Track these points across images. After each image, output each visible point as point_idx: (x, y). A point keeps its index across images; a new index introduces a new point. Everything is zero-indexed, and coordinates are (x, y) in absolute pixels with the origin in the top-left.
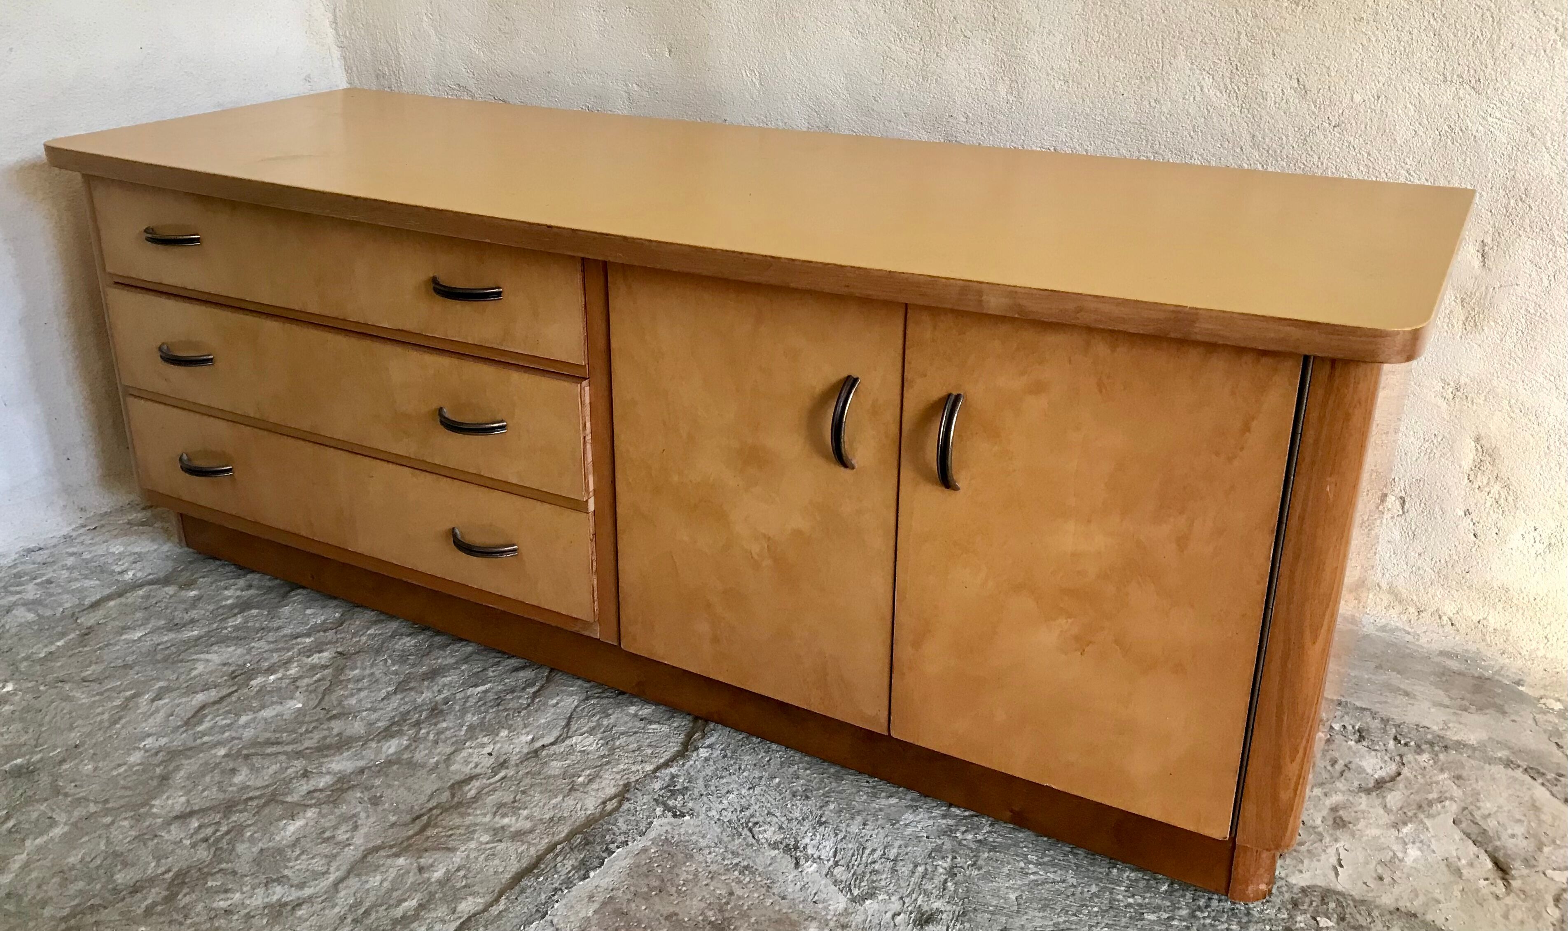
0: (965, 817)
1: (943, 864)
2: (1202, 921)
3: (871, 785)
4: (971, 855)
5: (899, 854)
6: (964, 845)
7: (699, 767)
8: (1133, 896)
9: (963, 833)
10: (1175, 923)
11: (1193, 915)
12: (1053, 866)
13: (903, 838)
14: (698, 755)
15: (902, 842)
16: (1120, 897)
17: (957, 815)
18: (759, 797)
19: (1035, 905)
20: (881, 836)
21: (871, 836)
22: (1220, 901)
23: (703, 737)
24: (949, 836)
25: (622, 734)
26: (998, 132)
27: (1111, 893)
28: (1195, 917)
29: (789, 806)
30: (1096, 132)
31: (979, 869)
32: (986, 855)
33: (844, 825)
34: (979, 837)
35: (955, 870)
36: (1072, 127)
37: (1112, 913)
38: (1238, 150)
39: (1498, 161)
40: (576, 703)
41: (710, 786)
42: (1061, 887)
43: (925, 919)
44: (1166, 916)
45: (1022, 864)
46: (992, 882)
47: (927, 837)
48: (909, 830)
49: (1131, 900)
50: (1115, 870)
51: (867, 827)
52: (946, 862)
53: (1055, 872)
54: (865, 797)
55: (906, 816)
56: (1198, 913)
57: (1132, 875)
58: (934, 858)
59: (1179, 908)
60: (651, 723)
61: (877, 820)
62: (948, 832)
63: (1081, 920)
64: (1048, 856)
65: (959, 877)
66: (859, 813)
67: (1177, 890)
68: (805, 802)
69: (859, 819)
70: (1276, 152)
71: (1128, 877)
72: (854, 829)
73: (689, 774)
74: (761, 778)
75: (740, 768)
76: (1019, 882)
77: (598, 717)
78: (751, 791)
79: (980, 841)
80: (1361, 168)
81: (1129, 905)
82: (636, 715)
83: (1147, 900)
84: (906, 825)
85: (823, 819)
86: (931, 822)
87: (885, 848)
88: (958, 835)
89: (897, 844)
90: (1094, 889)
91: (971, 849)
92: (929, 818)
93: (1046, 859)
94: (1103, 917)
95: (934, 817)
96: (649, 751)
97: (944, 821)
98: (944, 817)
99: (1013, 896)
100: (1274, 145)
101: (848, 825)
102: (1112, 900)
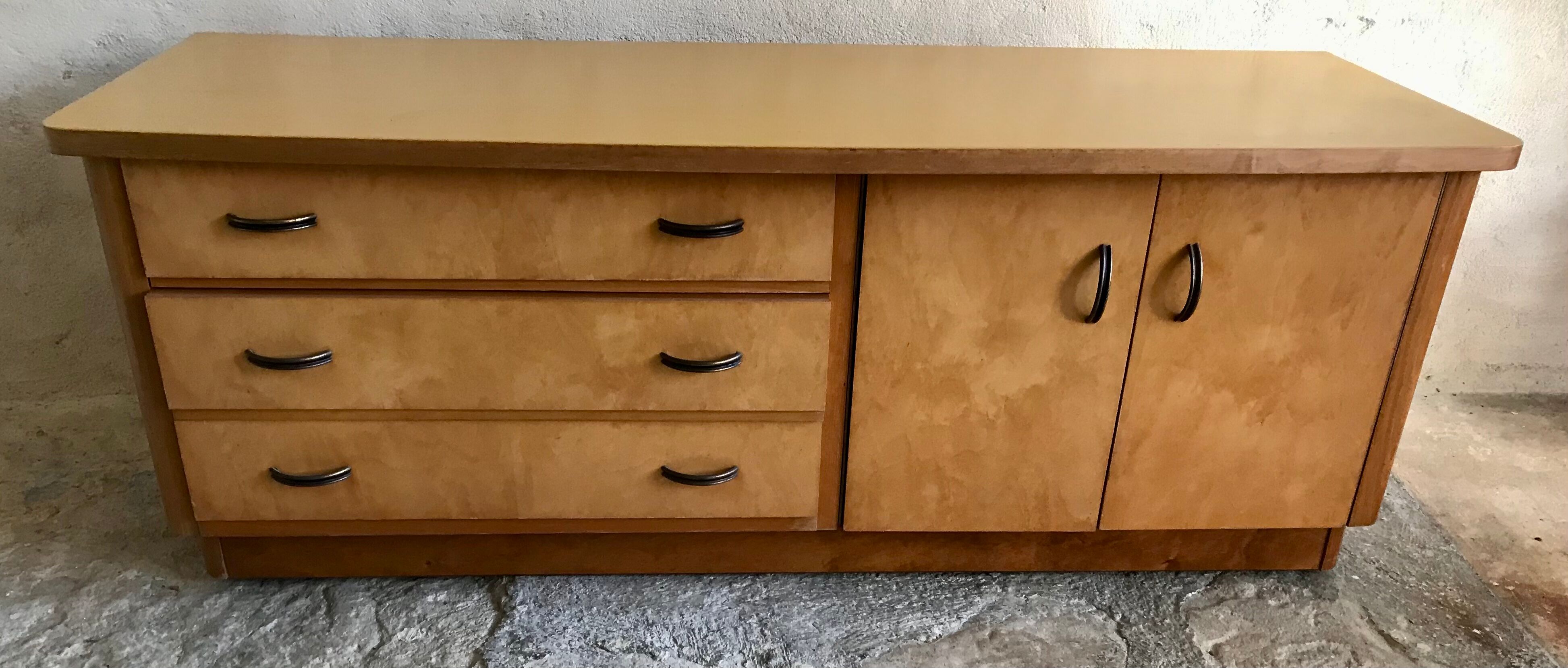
0: (745, 588)
1: (754, 621)
2: (929, 599)
3: (665, 589)
4: (767, 608)
5: (718, 626)
6: (758, 605)
7: (526, 619)
8: (880, 599)
9: (752, 597)
10: (915, 605)
11: (921, 598)
12: (822, 597)
13: (714, 614)
14: (519, 612)
15: (715, 618)
16: (873, 602)
17: (739, 588)
18: (592, 624)
19: (827, 625)
20: (698, 618)
21: (692, 621)
22: (931, 584)
23: (511, 598)
24: (744, 602)
25: (438, 618)
26: (573, 26)
27: (867, 602)
28: (923, 598)
29: (618, 622)
30: (660, 20)
31: (779, 615)
32: (776, 606)
33: (668, 620)
34: (764, 596)
35: (764, 622)
36: (639, 16)
37: (875, 613)
38: (777, 26)
39: (960, 18)
40: (373, 610)
41: (547, 629)
42: (834, 608)
43: (765, 659)
44: (907, 603)
45: (802, 603)
46: (792, 620)
47: (730, 608)
48: (714, 609)
49: (881, 602)
50: (860, 588)
51: (685, 616)
52: (754, 619)
53: (825, 601)
54: (668, 598)
55: (705, 601)
56: (924, 595)
57: (871, 587)
58: (744, 619)
59: (911, 596)
60: (454, 603)
61: (688, 609)
62: (740, 601)
63: (861, 624)
64: (814, 593)
65: (769, 625)
66: (672, 609)
67: (902, 587)
68: (628, 615)
69: (675, 613)
70: (806, 25)
71: (869, 589)
72: (677, 620)
73: (522, 627)
74: (581, 611)
75: (560, 610)
76: (808, 615)
77: (404, 614)
78: (582, 622)
79: (765, 599)
80: (870, 33)
81: (881, 605)
82: (436, 602)
83: (890, 599)
84: (710, 606)
85: (651, 622)
86: (725, 599)
87: (706, 625)
88: (749, 600)
89: (713, 620)
90: (855, 603)
91: (764, 605)
92: (722, 596)
93: (815, 595)
94: (872, 617)
95: (725, 595)
96: (472, 623)
97: (734, 595)
98: (731, 592)
99: (810, 624)
100: (804, 20)
101: (671, 620)
102: (870, 606)
